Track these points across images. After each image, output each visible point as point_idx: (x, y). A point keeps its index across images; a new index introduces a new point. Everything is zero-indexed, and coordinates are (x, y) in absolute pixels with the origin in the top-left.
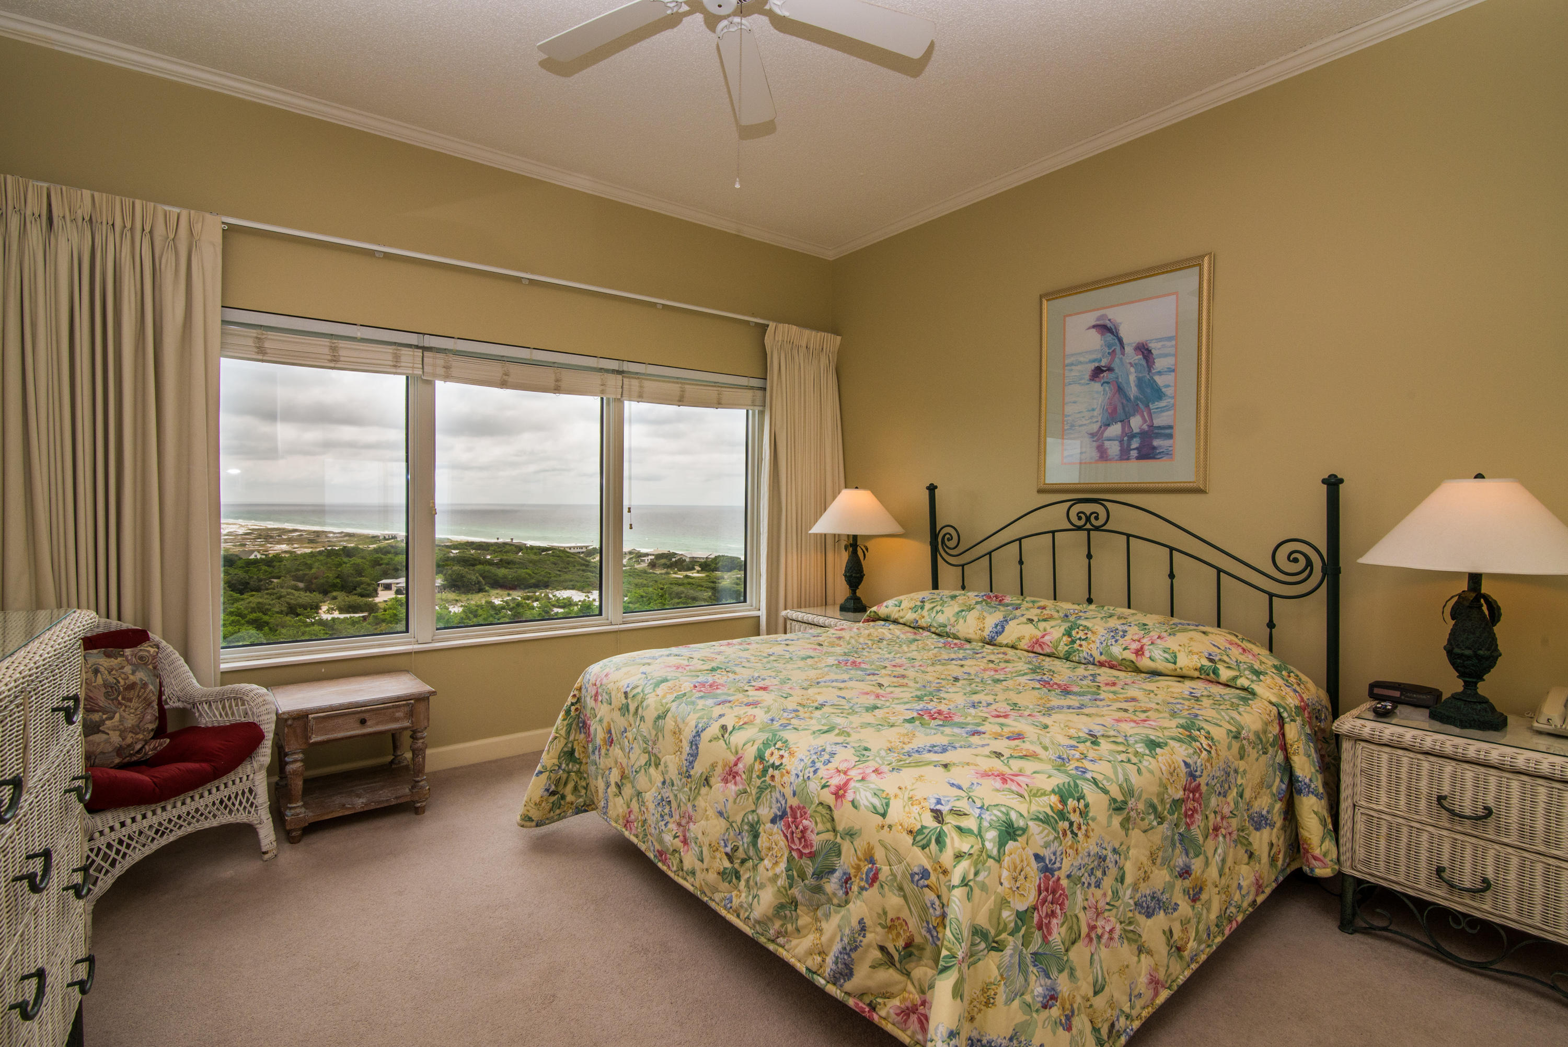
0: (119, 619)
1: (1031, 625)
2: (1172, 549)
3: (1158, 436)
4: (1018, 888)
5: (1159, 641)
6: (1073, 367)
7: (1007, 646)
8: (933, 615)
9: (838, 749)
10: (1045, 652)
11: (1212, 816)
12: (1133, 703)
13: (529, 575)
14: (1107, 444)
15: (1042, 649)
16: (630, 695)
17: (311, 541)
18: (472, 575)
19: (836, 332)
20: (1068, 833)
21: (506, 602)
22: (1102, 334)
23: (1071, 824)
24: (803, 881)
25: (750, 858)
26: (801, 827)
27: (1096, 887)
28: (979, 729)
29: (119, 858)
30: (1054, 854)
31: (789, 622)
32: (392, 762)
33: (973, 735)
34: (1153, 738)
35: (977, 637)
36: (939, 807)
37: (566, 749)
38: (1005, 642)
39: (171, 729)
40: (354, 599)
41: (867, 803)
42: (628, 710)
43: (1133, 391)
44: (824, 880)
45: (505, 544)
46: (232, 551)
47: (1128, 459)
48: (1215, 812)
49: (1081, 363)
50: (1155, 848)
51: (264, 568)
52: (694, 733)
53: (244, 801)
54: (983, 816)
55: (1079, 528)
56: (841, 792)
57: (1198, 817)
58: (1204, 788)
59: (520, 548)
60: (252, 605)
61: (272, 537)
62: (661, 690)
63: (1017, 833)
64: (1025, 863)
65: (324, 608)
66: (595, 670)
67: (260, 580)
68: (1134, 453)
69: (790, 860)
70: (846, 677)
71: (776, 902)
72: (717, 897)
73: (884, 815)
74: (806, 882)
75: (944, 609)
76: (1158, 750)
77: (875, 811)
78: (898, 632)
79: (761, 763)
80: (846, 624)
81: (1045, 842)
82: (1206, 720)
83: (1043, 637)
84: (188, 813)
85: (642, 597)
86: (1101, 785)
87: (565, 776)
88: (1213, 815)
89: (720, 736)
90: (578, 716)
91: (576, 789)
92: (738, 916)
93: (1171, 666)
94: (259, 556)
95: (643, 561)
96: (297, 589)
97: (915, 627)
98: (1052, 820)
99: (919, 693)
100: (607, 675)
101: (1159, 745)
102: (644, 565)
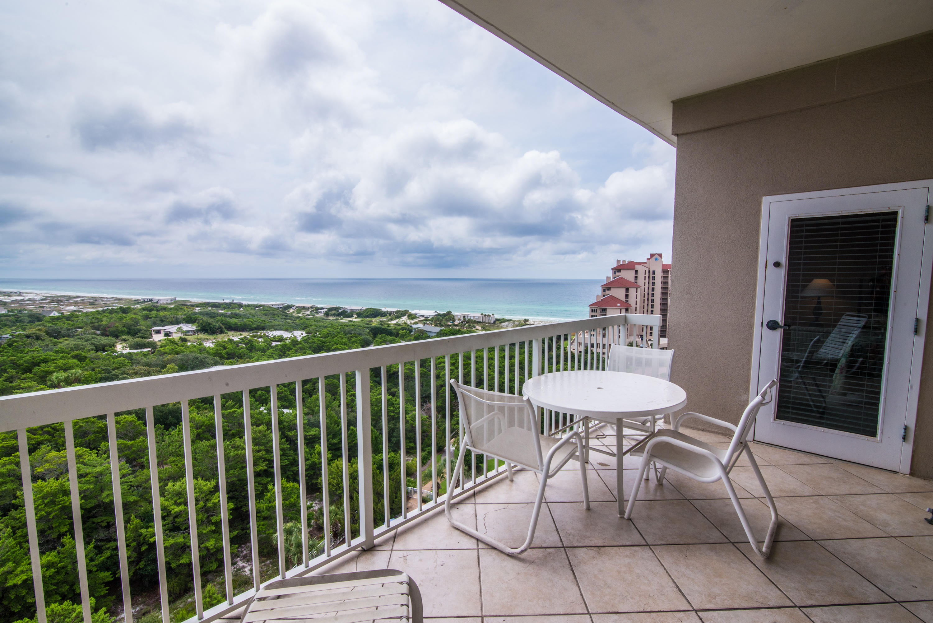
13: (252, 322)
17: (92, 304)
18: (216, 324)
21: (242, 339)
40: (138, 340)
45: (229, 304)
46: (35, 312)
51: (66, 321)
59: (240, 305)
60: (70, 346)
61: (62, 301)
65: (119, 346)
67: (69, 330)
85: (328, 334)
94: (58, 314)
95: (321, 312)
96: (96, 335)
102: (321, 315)
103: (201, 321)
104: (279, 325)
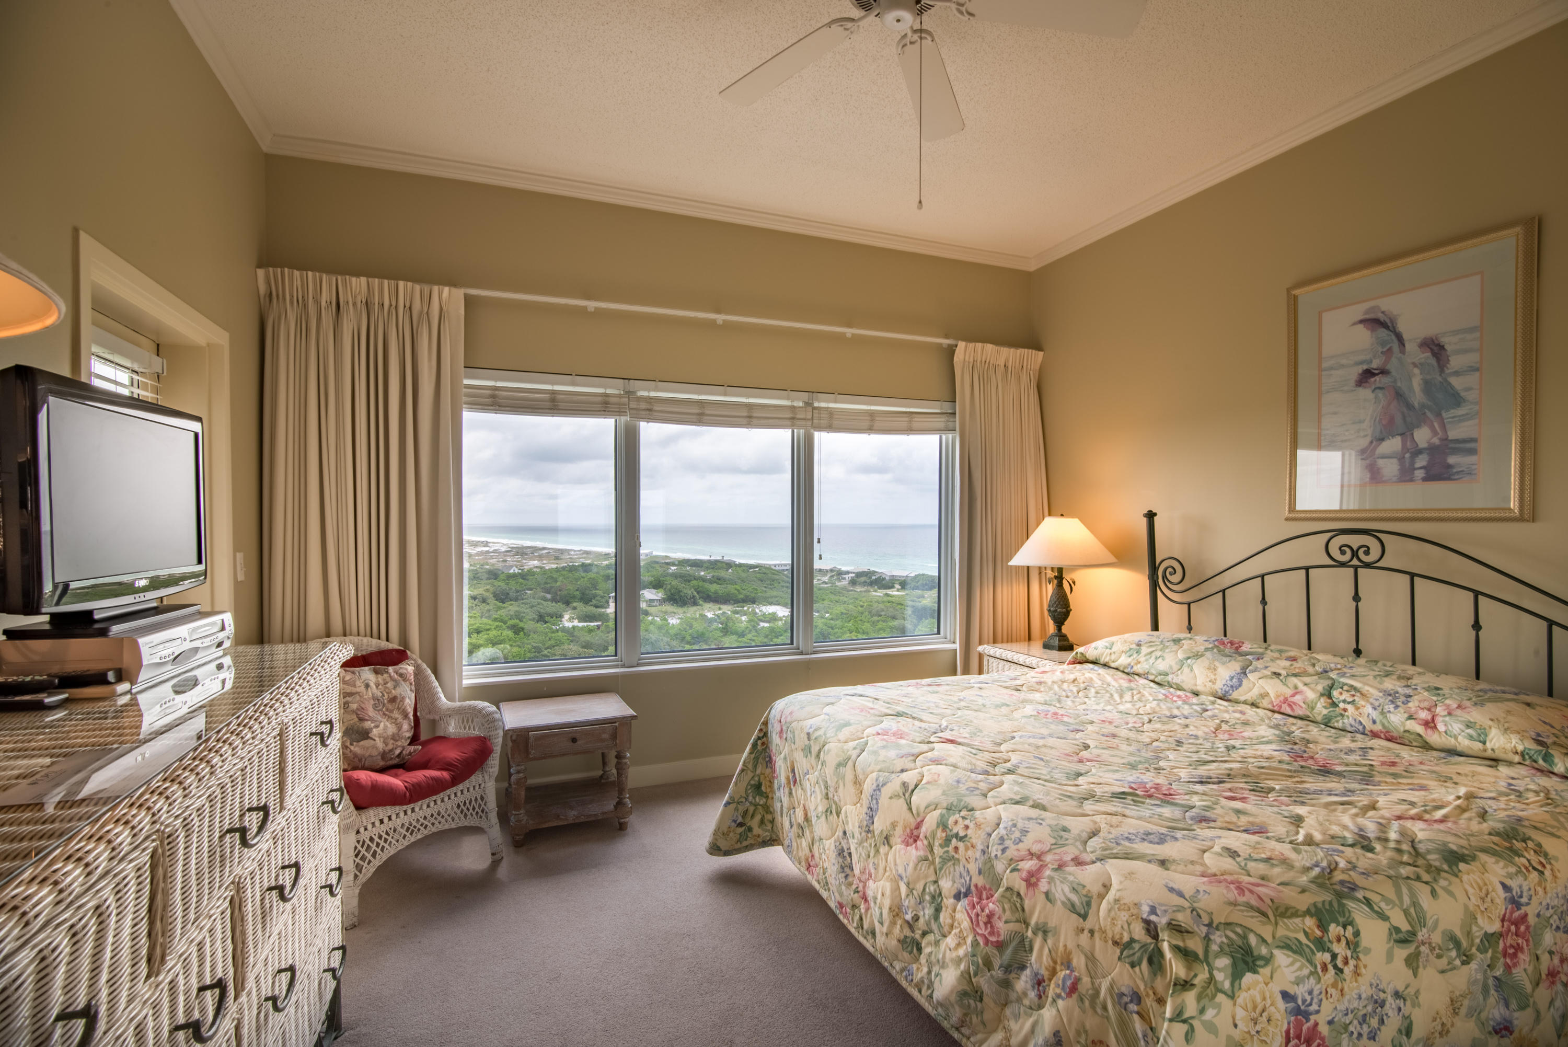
0: (387, 640)
1: (1277, 680)
2: (1477, 594)
3: (1455, 451)
4: (1258, 1032)
5: (1459, 712)
6: (1333, 372)
7: (1245, 702)
8: (1151, 661)
9: (1031, 826)
10: (1296, 714)
11: (1545, 958)
12: (1423, 793)
13: (738, 590)
14: (1381, 462)
15: (1293, 710)
16: (813, 737)
17: (557, 558)
18: (689, 591)
19: (1039, 348)
20: (1330, 967)
21: (718, 616)
22: (1373, 330)
23: (1334, 956)
24: (989, 970)
25: (931, 931)
26: (987, 911)
27: (1369, 1039)
28: (1208, 814)
29: (379, 850)
30: (1310, 993)
31: (986, 658)
32: (601, 777)
33: (1200, 821)
34: (1454, 848)
35: (1207, 690)
36: (1153, 918)
37: (752, 782)
38: (1242, 698)
39: (424, 737)
40: (590, 609)
41: (1063, 899)
42: (810, 752)
43: (1417, 395)
44: (1013, 975)
45: (716, 562)
46: (496, 567)
47: (1411, 480)
48: (1551, 953)
49: (1342, 366)
50: (1458, 993)
51: (521, 580)
52: (874, 787)
53: (477, 807)
54: (1212, 937)
55: (1343, 565)
56: (1033, 880)
57: (1524, 957)
58: (1532, 920)
59: (729, 565)
60: (512, 613)
61: (526, 554)
62: (845, 733)
63: (1258, 963)
64: (1269, 1002)
65: (566, 617)
66: (780, 705)
67: (518, 592)
68: (1420, 474)
69: (975, 944)
70: (1045, 731)
71: (960, 988)
72: (898, 966)
73: (1084, 917)
74: (993, 973)
75: (1165, 655)
76: (1462, 866)
77: (1072, 908)
78: (1109, 679)
79: (944, 830)
80: (1048, 665)
81: (1297, 978)
82: (1535, 828)
83: (1293, 695)
84: (432, 815)
85: (842, 613)
86: (1376, 908)
87: (752, 809)
88: (1547, 955)
89: (901, 794)
90: (764, 750)
91: (762, 822)
92: (920, 991)
93: (1477, 746)
94: (517, 571)
95: (844, 579)
96: (545, 600)
97: (1129, 673)
98: (1307, 950)
99: (1132, 759)
100: (791, 713)
101: (1463, 858)
102: (845, 583)
103: (669, 587)
104: (776, 597)
